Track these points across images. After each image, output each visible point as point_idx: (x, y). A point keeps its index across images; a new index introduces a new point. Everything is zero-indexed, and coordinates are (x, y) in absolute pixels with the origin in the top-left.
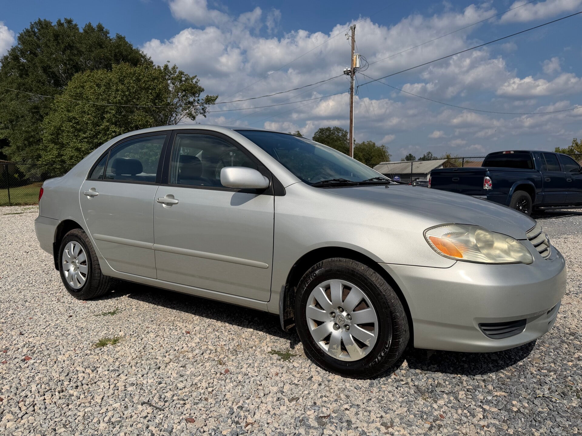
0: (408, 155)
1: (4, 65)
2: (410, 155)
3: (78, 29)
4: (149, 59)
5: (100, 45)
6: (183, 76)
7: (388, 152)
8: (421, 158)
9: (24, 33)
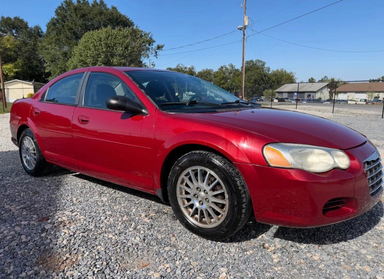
0: (310, 78)
1: (48, 28)
2: (312, 78)
3: (88, 4)
4: (131, 21)
5: (101, 13)
6: (142, 33)
7: (294, 77)
8: (319, 80)
9: (58, 8)
